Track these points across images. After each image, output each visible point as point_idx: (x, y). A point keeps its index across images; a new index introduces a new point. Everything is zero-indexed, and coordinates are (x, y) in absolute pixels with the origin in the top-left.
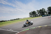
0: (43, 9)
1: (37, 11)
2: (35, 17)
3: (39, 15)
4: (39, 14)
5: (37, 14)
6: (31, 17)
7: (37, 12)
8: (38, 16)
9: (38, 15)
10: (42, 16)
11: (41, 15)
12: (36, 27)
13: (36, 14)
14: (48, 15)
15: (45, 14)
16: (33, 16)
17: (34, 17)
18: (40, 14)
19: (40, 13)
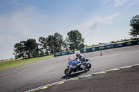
1: (41, 38)
3: (47, 53)
4: (47, 50)
6: (19, 56)
7: (40, 43)
8: (42, 55)
9: (44, 51)
11: (52, 52)
13: (38, 50)
14: (68, 53)
15: (62, 48)
17: (29, 57)
18: (48, 48)
19: (49, 45)
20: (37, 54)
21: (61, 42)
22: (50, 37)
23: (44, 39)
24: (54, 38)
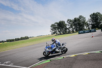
0: (81, 17)
1: (68, 20)
2: (64, 34)
3: (73, 31)
4: (73, 29)
5: (68, 27)
7: (68, 24)
9: (71, 29)
10: (79, 33)
11: (77, 31)
12: (64, 57)
14: (90, 32)
15: (85, 28)
16: (60, 32)
18: (74, 27)
19: (75, 25)
20: (66, 32)
21: (84, 22)
22: (75, 19)
23: (71, 21)
24: (79, 20)
